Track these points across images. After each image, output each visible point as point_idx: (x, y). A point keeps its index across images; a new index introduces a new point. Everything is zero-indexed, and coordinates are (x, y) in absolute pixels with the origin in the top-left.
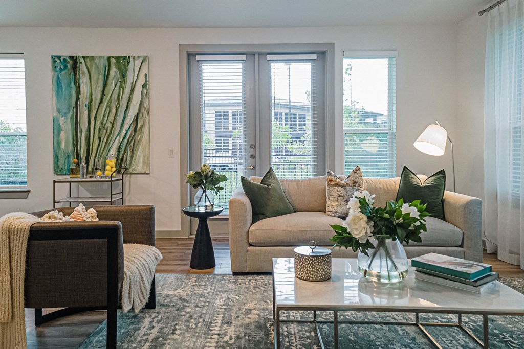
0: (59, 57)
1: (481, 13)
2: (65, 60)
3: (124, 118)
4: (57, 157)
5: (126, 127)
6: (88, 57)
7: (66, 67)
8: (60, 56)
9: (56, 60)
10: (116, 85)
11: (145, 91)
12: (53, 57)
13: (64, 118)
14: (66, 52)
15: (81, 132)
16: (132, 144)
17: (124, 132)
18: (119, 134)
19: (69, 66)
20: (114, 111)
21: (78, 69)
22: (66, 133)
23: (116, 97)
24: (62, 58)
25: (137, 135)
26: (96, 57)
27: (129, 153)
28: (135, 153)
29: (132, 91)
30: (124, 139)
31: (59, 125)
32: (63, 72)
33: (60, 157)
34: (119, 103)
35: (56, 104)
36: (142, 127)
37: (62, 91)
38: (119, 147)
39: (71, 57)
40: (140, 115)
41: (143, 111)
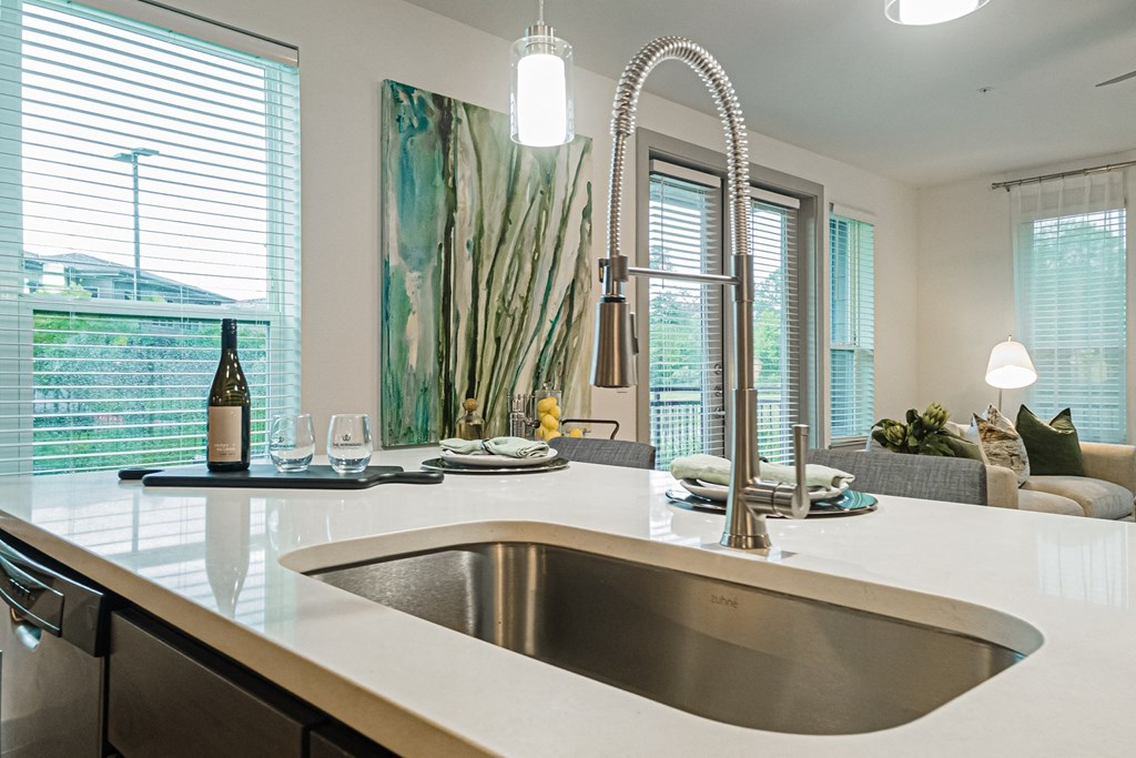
0: (409, 90)
2: (422, 102)
3: (549, 288)
4: (398, 391)
5: (551, 313)
6: (475, 108)
7: (423, 124)
8: (413, 89)
9: (402, 96)
10: (532, 200)
11: (587, 226)
12: (394, 86)
13: (416, 274)
14: (427, 84)
15: (457, 318)
16: (562, 360)
17: (547, 326)
18: (537, 330)
19: (432, 122)
20: (528, 267)
21: (452, 137)
22: (422, 320)
23: (533, 231)
24: (415, 95)
25: (571, 334)
26: (495, 113)
27: (556, 382)
28: (567, 381)
29: (564, 221)
30: (547, 343)
31: (405, 294)
32: (418, 138)
33: (405, 393)
34: (537, 250)
35: (398, 232)
36: (580, 316)
37: (413, 194)
38: (538, 366)
39: (438, 99)
40: (578, 285)
41: (582, 275)
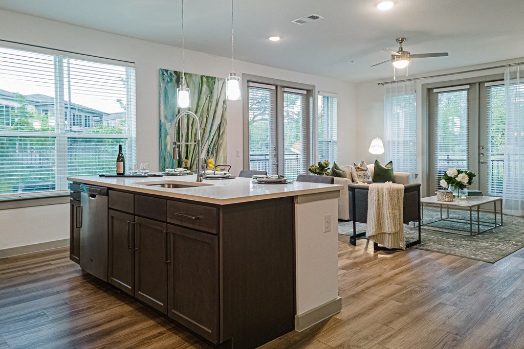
0: (167, 71)
1: (379, 84)
2: (171, 74)
3: (212, 126)
4: (164, 158)
5: (213, 133)
6: (187, 74)
7: (171, 80)
8: (168, 70)
9: (165, 73)
10: (206, 99)
11: (225, 106)
12: (162, 70)
13: (169, 123)
14: (172, 68)
15: (182, 136)
16: (216, 147)
17: (212, 137)
18: (208, 138)
19: (174, 79)
20: (205, 120)
21: (180, 83)
22: (171, 137)
23: (206, 109)
24: (169, 72)
25: (219, 139)
26: (194, 74)
27: (215, 154)
28: (218, 154)
29: (217, 105)
30: (211, 142)
31: (166, 129)
32: (170, 84)
33: (166, 158)
34: (208, 114)
35: (164, 112)
36: (223, 134)
37: (168, 100)
38: (208, 149)
39: (176, 72)
40: (222, 124)
41: (223, 121)
